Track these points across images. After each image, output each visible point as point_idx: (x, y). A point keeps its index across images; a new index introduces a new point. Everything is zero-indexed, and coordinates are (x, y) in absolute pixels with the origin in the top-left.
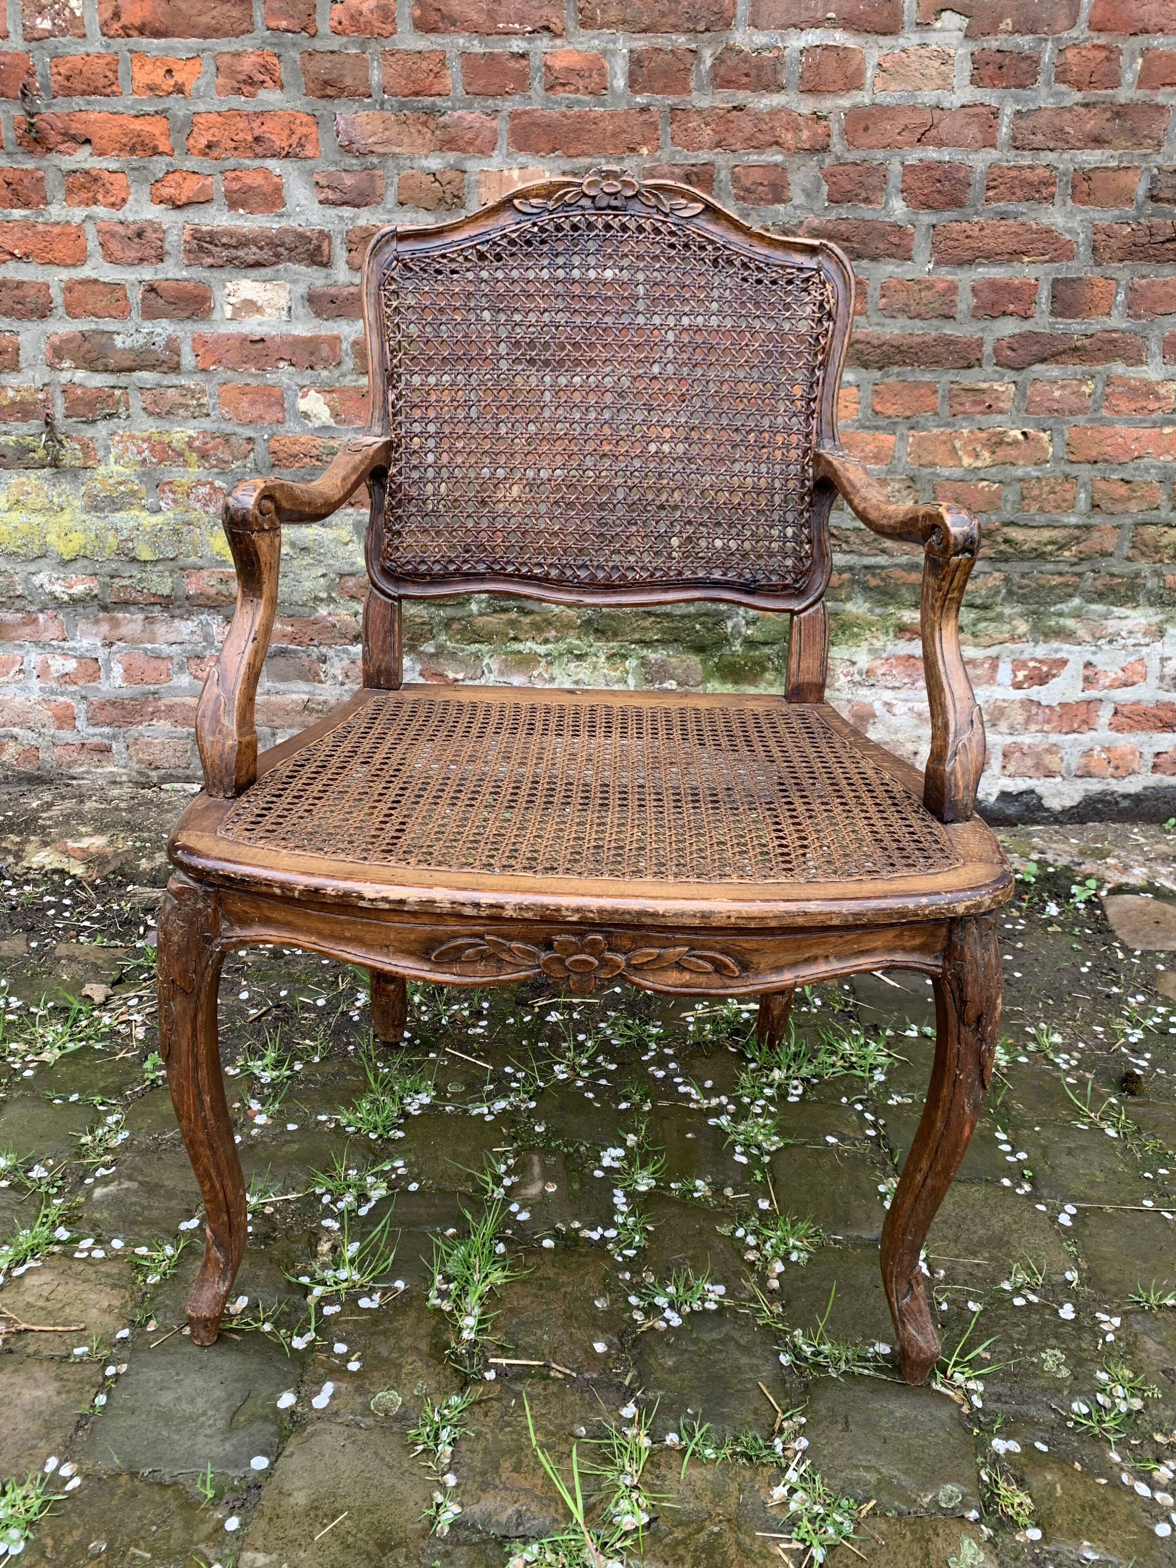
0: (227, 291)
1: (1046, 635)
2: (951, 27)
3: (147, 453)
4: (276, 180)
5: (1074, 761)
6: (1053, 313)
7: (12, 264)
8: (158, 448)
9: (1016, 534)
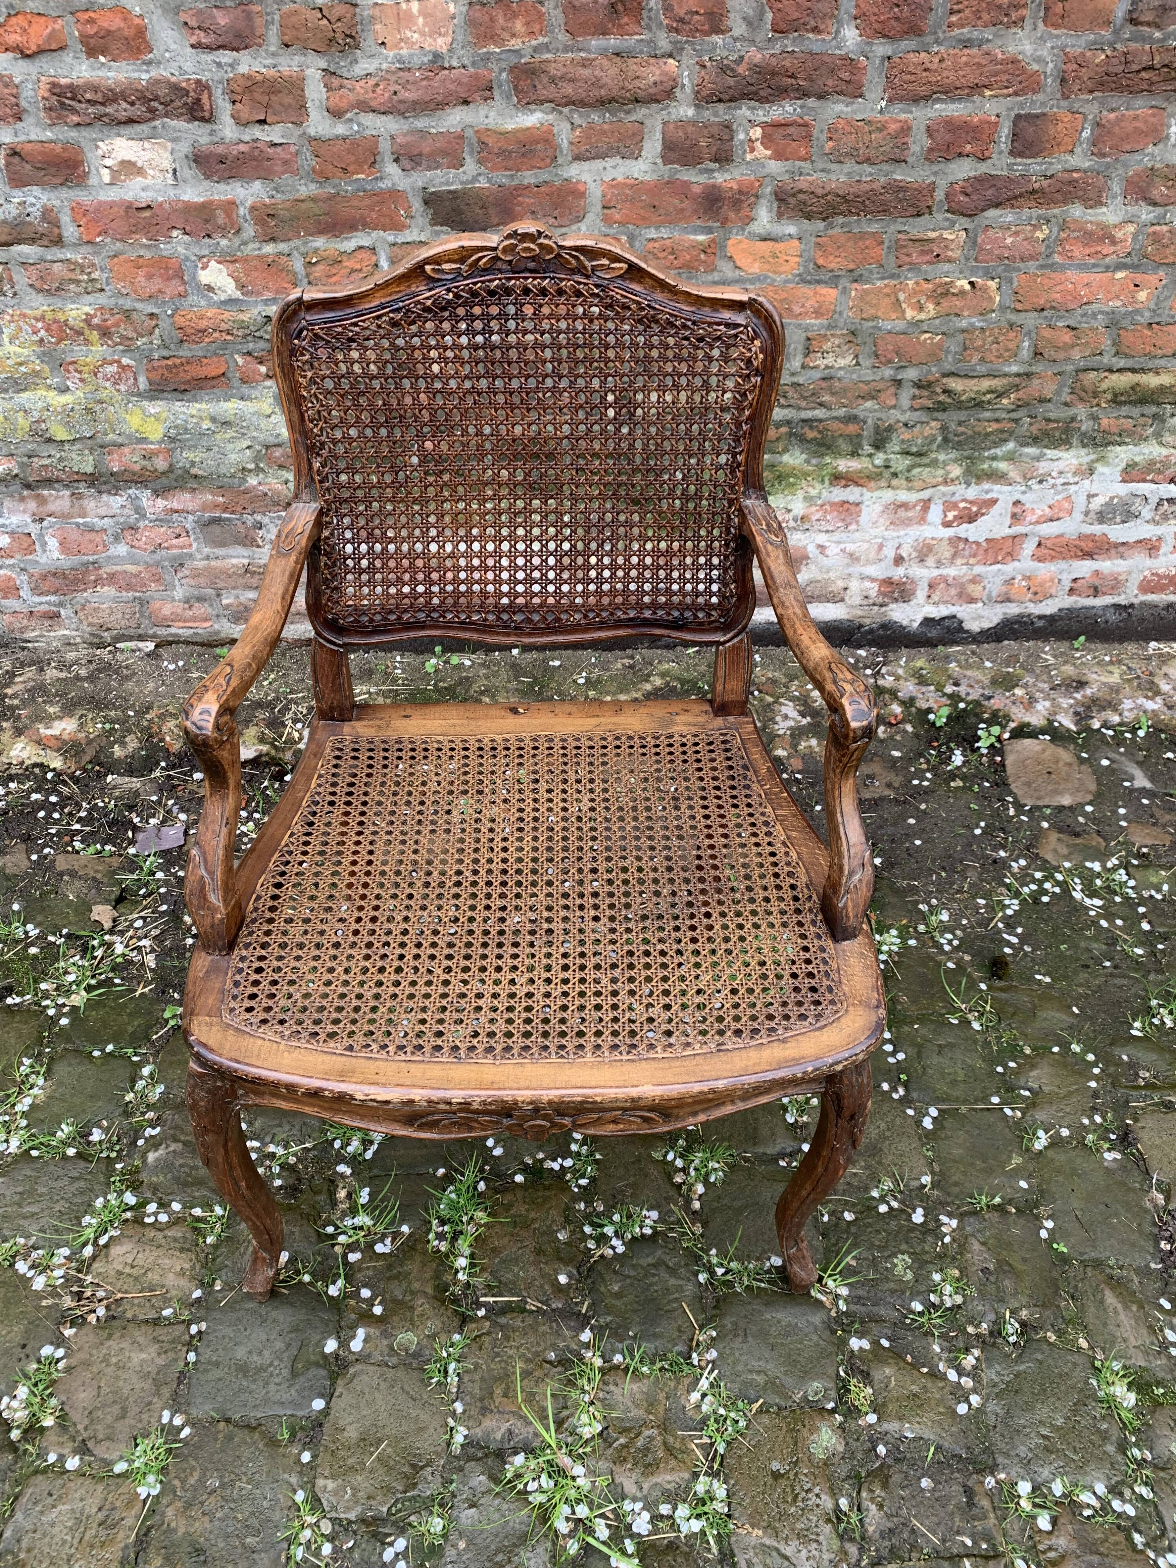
0: (100, 152)
1: (978, 478)
3: (43, 332)
4: (137, 21)
5: (995, 588)
6: (1012, 153)
8: (54, 327)
9: (956, 385)
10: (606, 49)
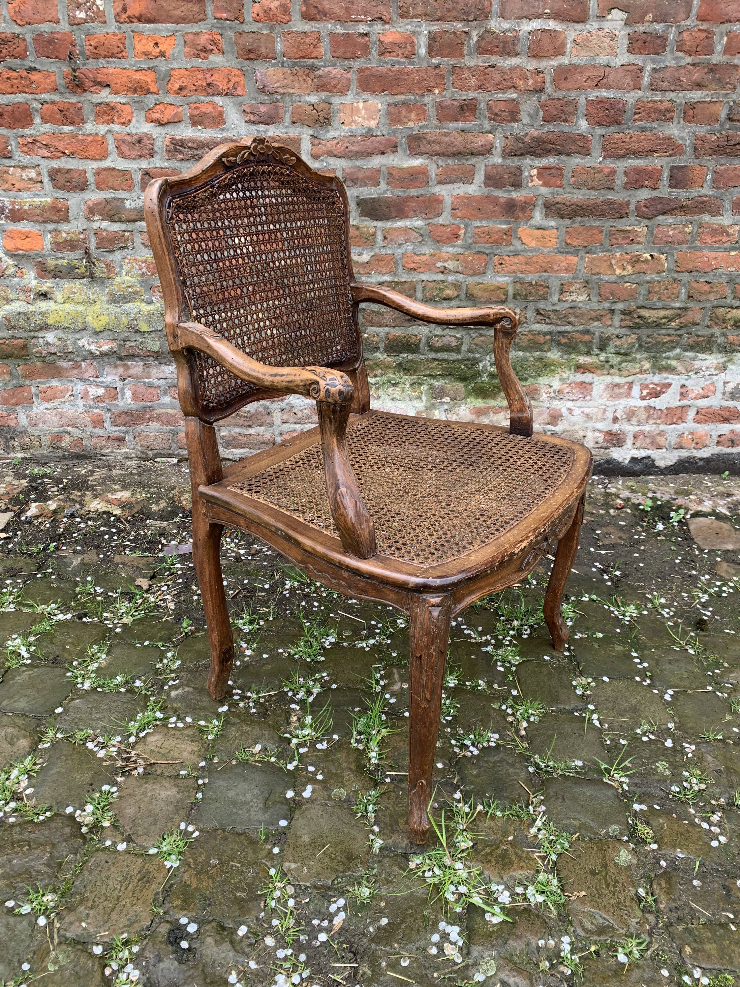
1: (660, 370)
2: (617, 18)
3: (144, 269)
4: (220, 109)
5: (673, 440)
6: (670, 186)
7: (63, 159)
8: (151, 266)
9: (644, 313)
10: (457, 128)
